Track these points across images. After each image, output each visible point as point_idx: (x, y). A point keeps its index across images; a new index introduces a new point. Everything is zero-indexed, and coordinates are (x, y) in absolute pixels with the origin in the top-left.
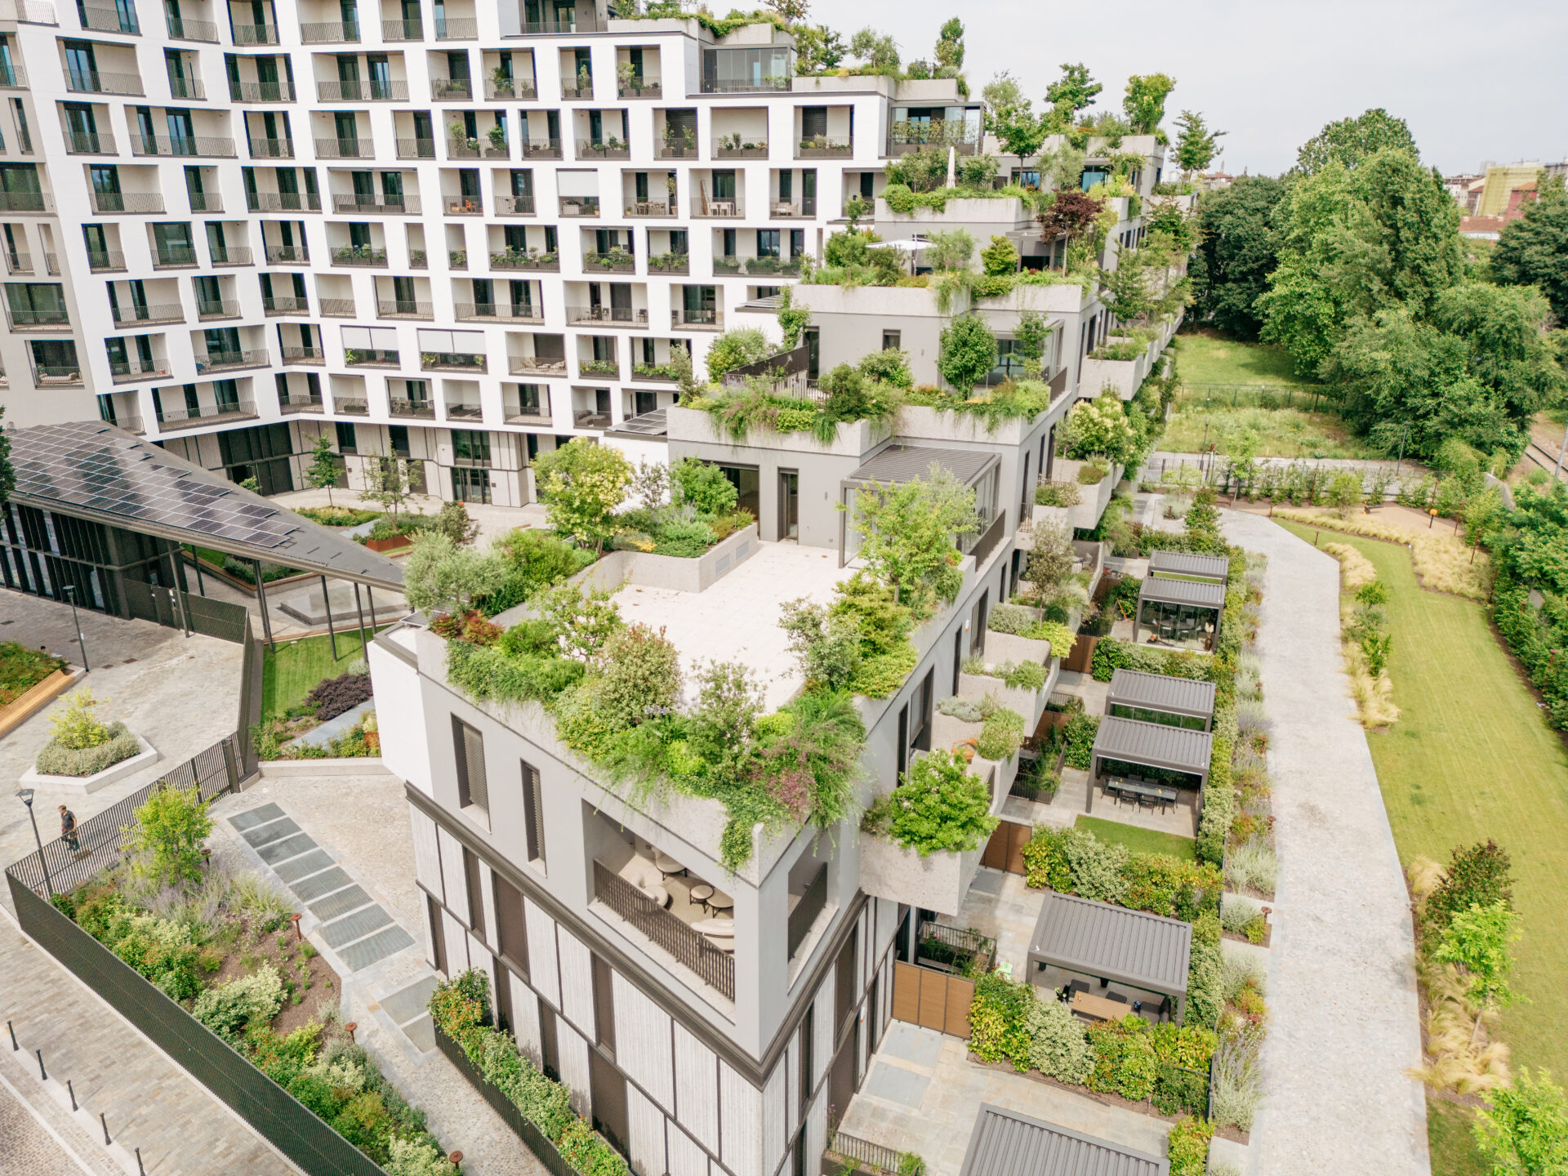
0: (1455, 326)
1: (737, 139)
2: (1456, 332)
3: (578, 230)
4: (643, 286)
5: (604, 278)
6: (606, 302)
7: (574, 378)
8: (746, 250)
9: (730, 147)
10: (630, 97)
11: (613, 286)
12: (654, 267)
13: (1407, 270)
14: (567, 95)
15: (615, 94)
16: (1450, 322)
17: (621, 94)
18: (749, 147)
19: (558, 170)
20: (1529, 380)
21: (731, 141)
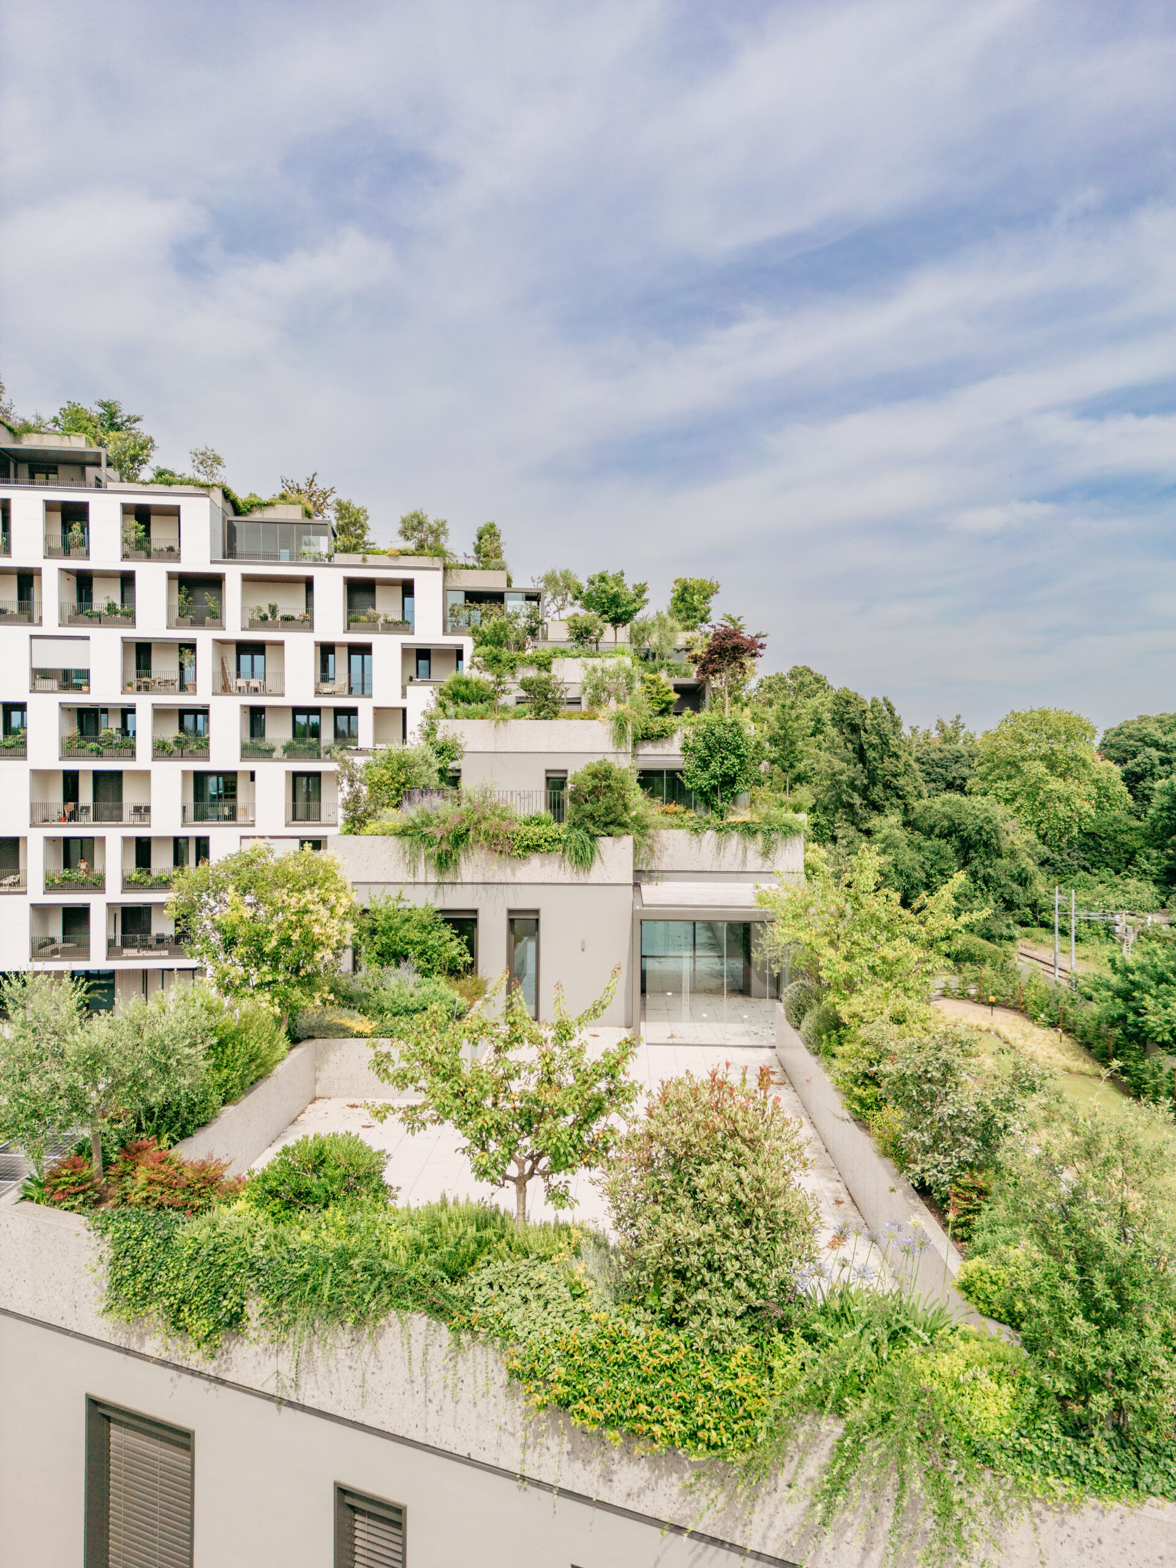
0: (937, 831)
1: (273, 610)
2: (940, 836)
3: (57, 708)
4: (146, 775)
5: (86, 766)
6: (86, 796)
7: (36, 893)
8: (278, 733)
9: (265, 618)
10: (138, 559)
11: (97, 775)
12: (161, 751)
13: (880, 786)
14: (50, 553)
15: (119, 555)
16: (932, 828)
17: (125, 557)
18: (287, 619)
19: (32, 637)
20: (1012, 876)
21: (266, 611)
